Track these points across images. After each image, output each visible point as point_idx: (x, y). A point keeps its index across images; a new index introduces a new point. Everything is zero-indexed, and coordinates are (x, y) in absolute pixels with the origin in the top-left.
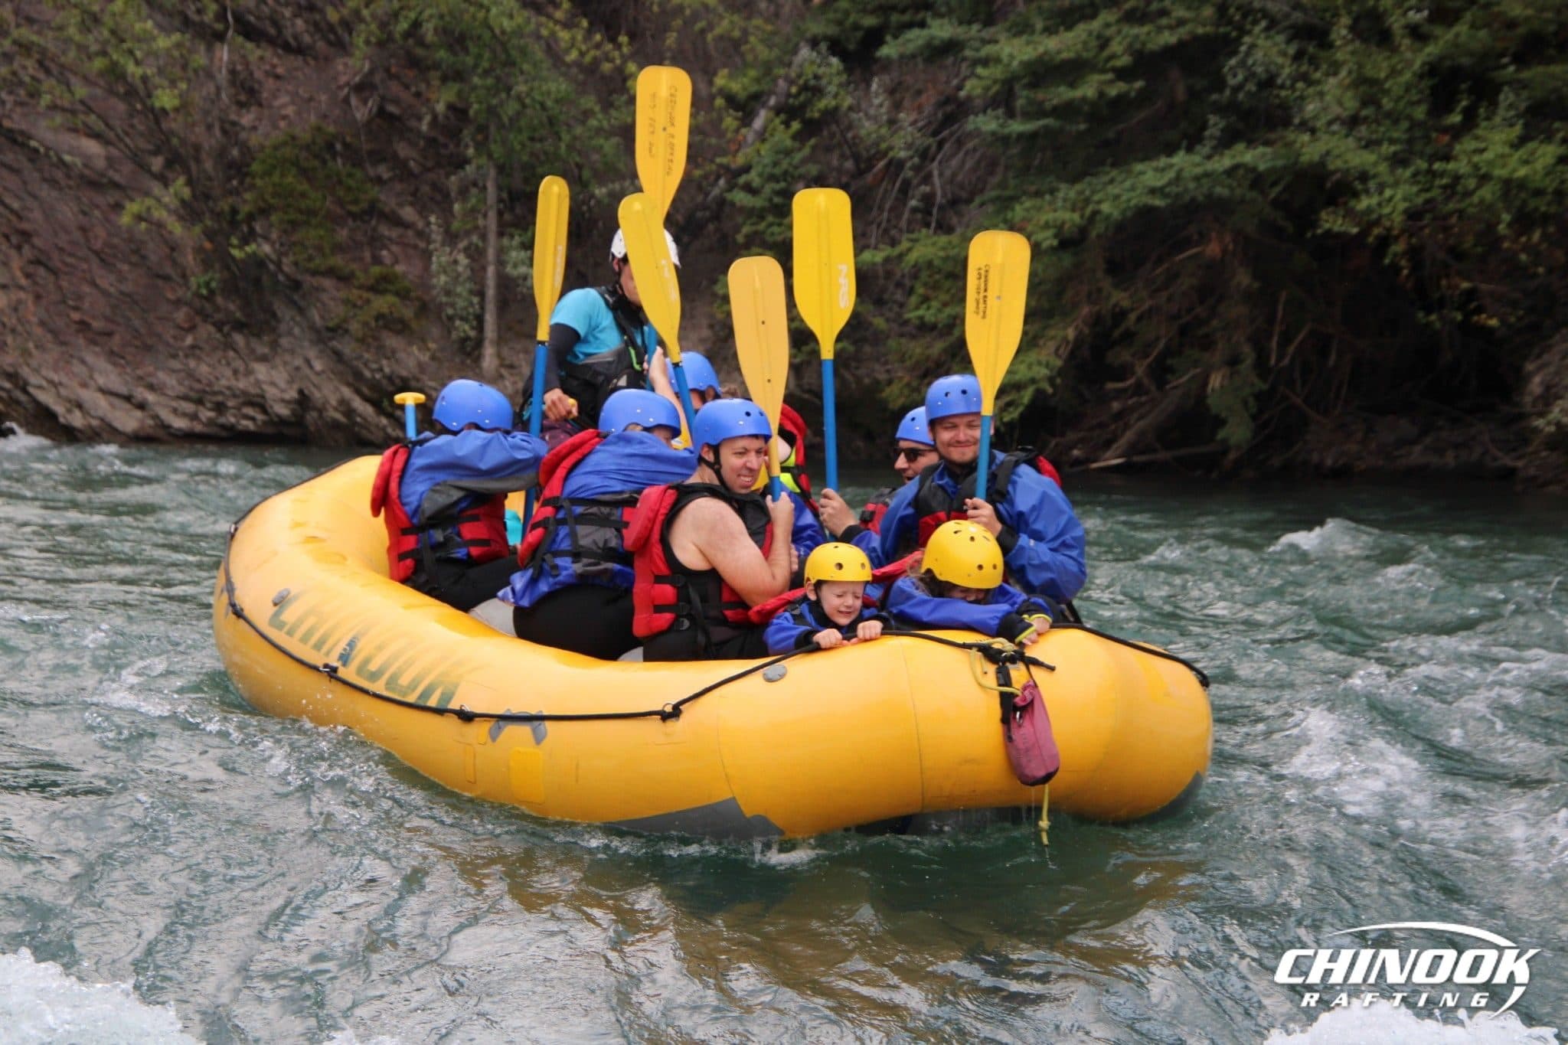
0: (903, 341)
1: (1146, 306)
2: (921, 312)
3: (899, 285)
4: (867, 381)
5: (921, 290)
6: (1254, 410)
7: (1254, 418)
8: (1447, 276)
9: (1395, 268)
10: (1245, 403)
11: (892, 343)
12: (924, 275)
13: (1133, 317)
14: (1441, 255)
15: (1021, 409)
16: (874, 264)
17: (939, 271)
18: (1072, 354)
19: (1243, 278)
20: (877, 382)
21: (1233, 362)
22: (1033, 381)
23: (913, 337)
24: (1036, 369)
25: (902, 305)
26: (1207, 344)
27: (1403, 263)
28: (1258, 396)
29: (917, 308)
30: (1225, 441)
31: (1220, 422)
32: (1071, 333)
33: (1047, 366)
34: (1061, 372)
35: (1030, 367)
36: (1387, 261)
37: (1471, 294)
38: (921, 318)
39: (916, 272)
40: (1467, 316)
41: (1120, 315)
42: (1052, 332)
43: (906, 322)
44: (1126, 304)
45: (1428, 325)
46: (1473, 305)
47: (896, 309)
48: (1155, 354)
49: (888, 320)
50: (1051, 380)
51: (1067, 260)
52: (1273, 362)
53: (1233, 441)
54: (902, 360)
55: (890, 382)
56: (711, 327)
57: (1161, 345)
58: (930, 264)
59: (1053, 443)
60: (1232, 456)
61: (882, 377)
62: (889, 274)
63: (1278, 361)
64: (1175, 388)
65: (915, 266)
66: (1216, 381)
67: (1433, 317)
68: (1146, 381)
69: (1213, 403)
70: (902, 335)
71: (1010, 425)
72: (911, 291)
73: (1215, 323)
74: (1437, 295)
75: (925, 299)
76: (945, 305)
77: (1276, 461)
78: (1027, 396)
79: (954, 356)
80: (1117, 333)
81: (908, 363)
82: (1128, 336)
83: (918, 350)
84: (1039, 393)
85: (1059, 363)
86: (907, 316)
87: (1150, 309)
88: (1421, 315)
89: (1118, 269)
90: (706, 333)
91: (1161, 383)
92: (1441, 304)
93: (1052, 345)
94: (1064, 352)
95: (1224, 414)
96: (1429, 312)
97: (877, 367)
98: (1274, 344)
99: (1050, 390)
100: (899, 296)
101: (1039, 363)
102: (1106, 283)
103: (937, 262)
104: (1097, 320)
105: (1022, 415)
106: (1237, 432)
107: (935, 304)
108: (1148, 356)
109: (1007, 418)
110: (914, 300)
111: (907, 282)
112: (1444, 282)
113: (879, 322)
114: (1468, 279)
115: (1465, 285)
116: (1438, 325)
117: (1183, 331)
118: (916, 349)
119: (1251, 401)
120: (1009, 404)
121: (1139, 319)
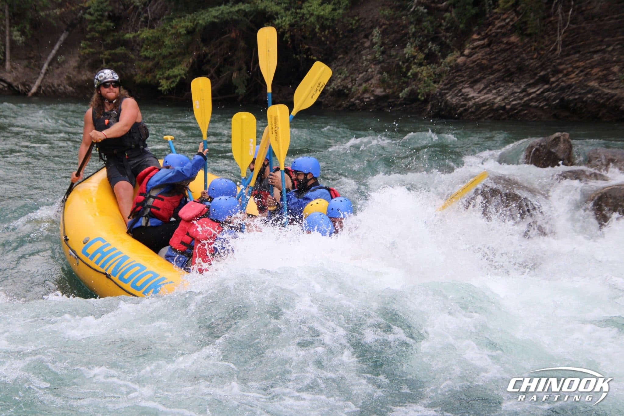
0: (140, 62)
1: (214, 52)
2: (145, 53)
3: (138, 45)
4: (129, 74)
5: (145, 46)
6: (246, 84)
7: (246, 87)
8: (301, 44)
9: (287, 42)
10: (244, 82)
11: (137, 63)
12: (146, 42)
13: (209, 55)
14: (300, 38)
15: (176, 83)
16: (130, 38)
17: (150, 40)
18: (192, 66)
19: (242, 44)
20: (132, 74)
21: (240, 69)
22: (180, 75)
23: (143, 61)
24: (180, 71)
25: (139, 51)
26: (232, 64)
27: (289, 40)
28: (247, 80)
29: (144, 52)
30: (238, 93)
31: (236, 88)
32: (191, 60)
33: (184, 70)
34: (188, 72)
35: (179, 70)
36: (284, 39)
37: (309, 49)
38: (145, 55)
39: (143, 40)
40: (307, 56)
41: (206, 55)
42: (185, 60)
43: (141, 56)
44: (207, 51)
45: (297, 59)
46: (309, 53)
47: (137, 52)
48: (216, 66)
49: (135, 55)
50: (185, 75)
51: (189, 38)
52: (251, 69)
53: (240, 93)
54: (140, 68)
55: (136, 75)
56: (79, 57)
57: (218, 64)
58: (147, 38)
59: (186, 94)
60: (240, 98)
61: (134, 73)
62: (135, 41)
63: (253, 68)
64: (223, 77)
65: (143, 38)
66: (235, 75)
67: (298, 56)
68: (214, 75)
69: (234, 82)
70: (139, 60)
71: (173, 88)
72: (142, 47)
73: (234, 58)
74: (298, 50)
75: (146, 49)
76: (152, 51)
77: (253, 99)
78: (178, 79)
79: (155, 67)
80: (205, 61)
81: (141, 69)
82: (208, 62)
83: (144, 65)
84: (182, 78)
85: (187, 69)
86: (142, 54)
87: (215, 54)
88: (294, 55)
89: (205, 41)
90: (78, 59)
91: (218, 75)
92: (300, 52)
93: (185, 64)
94: (189, 66)
95: (237, 85)
96: (296, 55)
97: (132, 70)
98: (252, 64)
99: (185, 77)
100: (138, 48)
101: (182, 69)
102: (202, 45)
103: (149, 38)
104: (199, 56)
105: (177, 85)
106: (241, 91)
107: (149, 51)
108: (214, 67)
109: (172, 86)
110: (143, 49)
111: (141, 44)
112: (301, 46)
113: (132, 56)
114: (308, 45)
115: (307, 47)
116: (299, 59)
117: (225, 60)
118: (144, 64)
119: (245, 81)
120: (173, 82)
121: (211, 56)
